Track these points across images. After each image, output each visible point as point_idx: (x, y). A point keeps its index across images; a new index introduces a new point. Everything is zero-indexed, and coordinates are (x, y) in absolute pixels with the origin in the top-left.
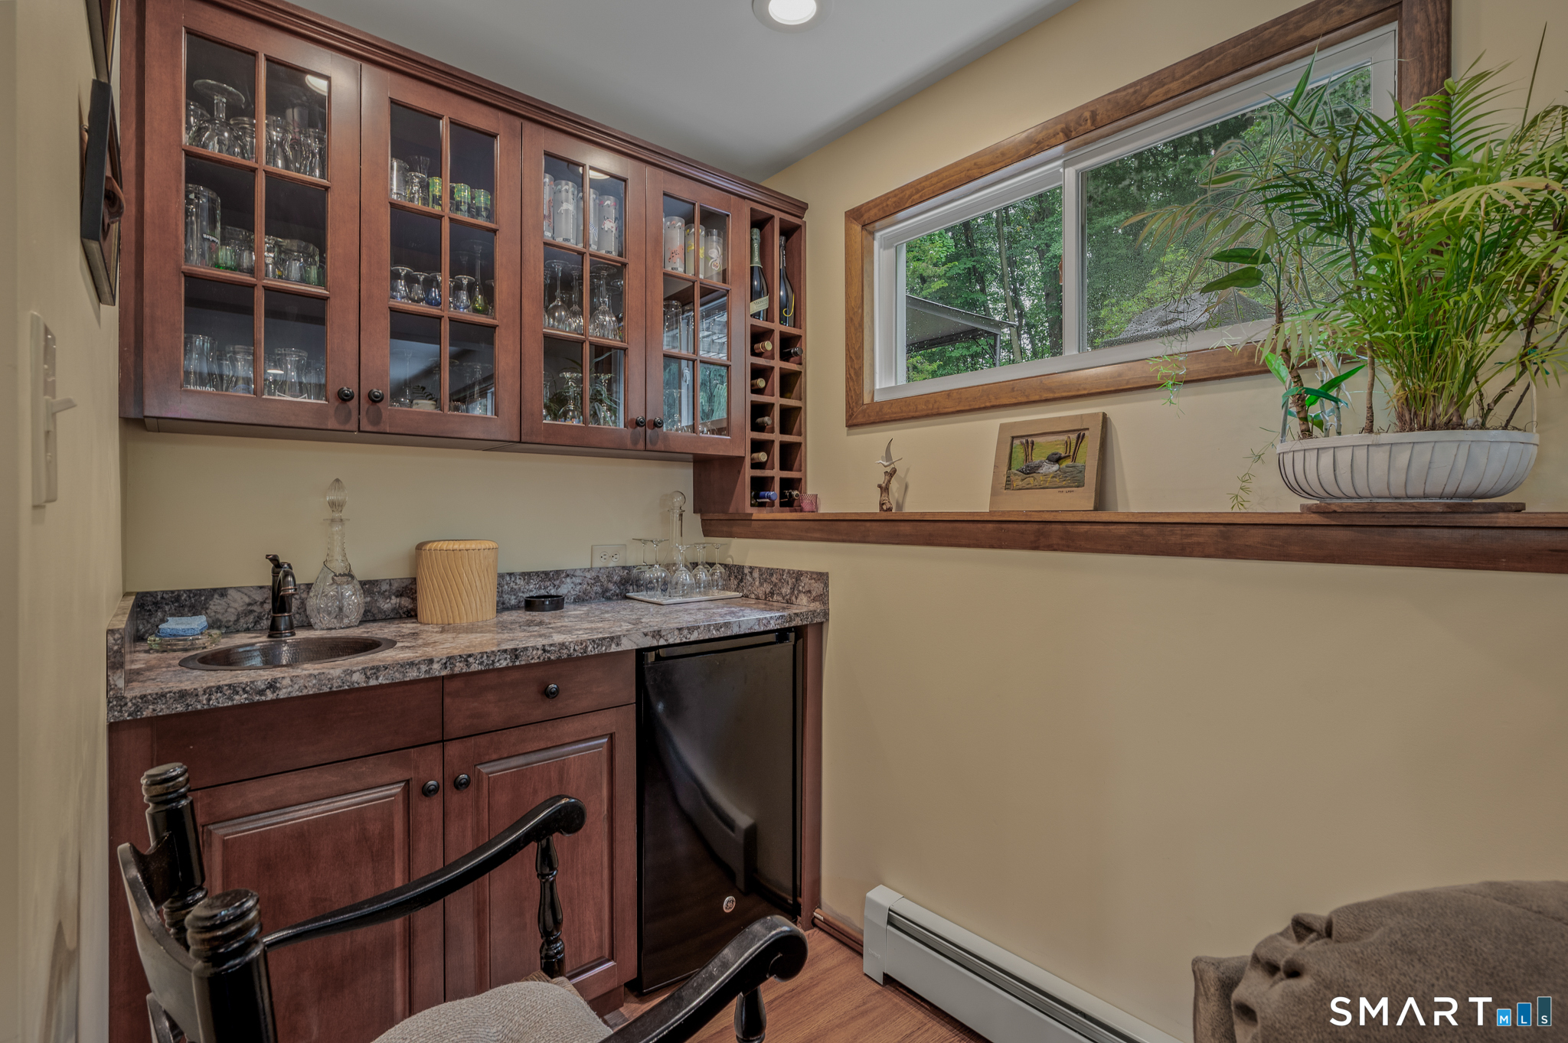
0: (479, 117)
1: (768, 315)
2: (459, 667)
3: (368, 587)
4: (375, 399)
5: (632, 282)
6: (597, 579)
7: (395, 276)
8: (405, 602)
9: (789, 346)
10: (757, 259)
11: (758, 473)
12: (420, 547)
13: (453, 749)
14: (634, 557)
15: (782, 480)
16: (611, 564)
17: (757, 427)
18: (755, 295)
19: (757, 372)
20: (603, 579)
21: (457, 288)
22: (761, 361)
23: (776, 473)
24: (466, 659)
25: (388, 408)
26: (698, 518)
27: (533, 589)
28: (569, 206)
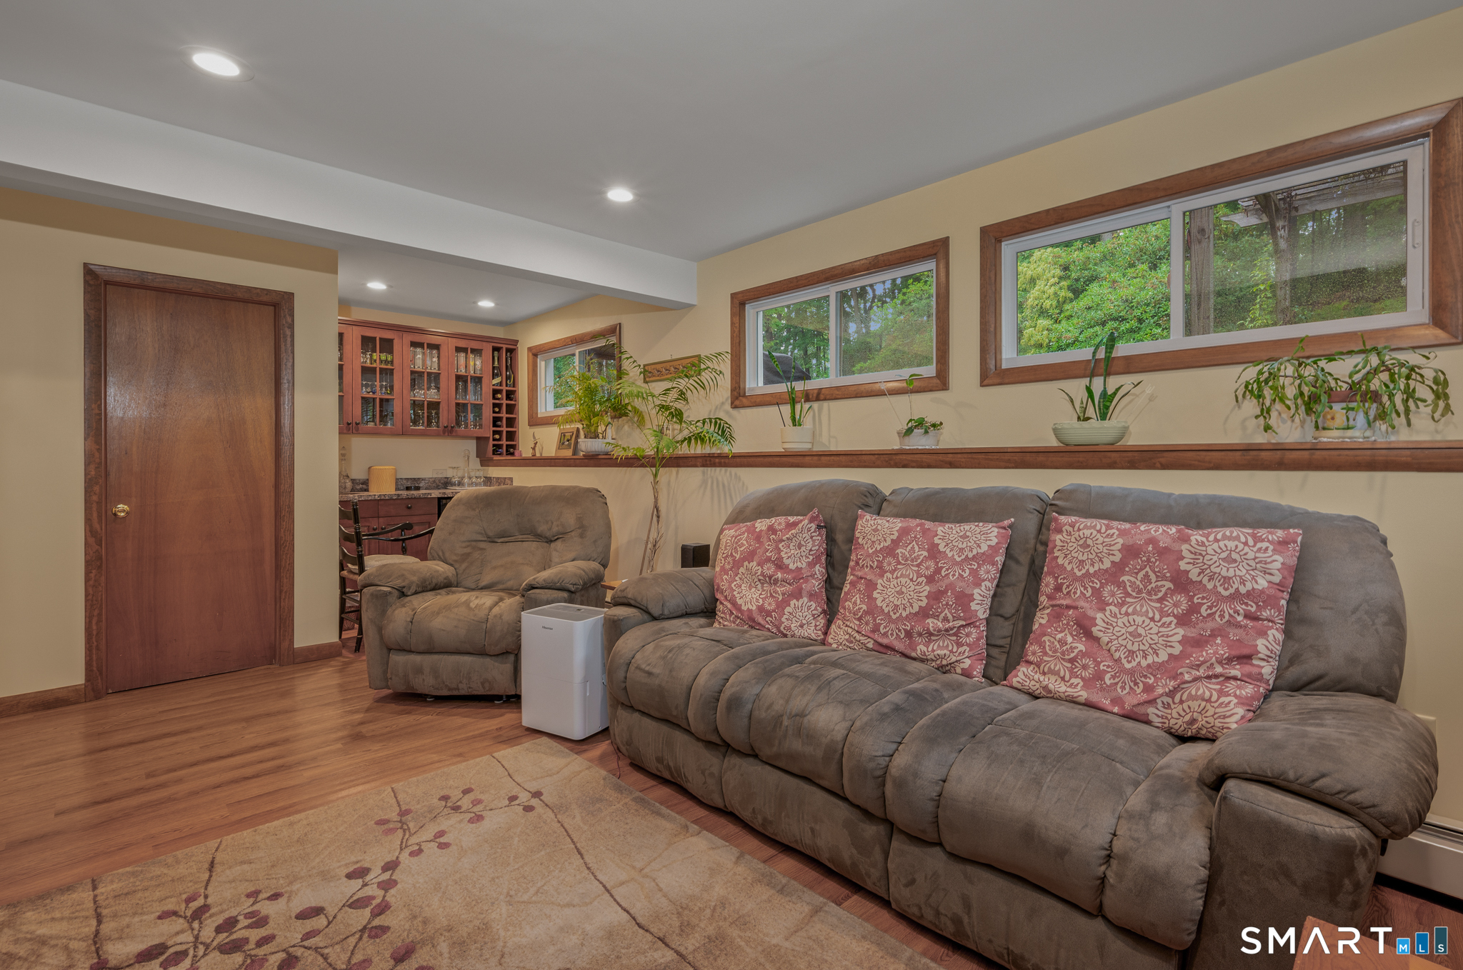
0: (387, 335)
1: (501, 384)
2: (383, 497)
3: (353, 481)
4: (357, 424)
5: (443, 379)
6: (434, 481)
7: (362, 385)
8: (364, 486)
9: (510, 395)
10: (496, 363)
11: (496, 443)
12: (370, 468)
13: (381, 520)
14: (449, 474)
15: (507, 445)
16: (440, 476)
17: (495, 425)
18: (494, 376)
19: (495, 405)
20: (437, 482)
21: (381, 387)
22: (497, 401)
23: (504, 442)
24: (384, 495)
25: (361, 426)
26: (478, 459)
27: (409, 484)
28: (419, 356)
